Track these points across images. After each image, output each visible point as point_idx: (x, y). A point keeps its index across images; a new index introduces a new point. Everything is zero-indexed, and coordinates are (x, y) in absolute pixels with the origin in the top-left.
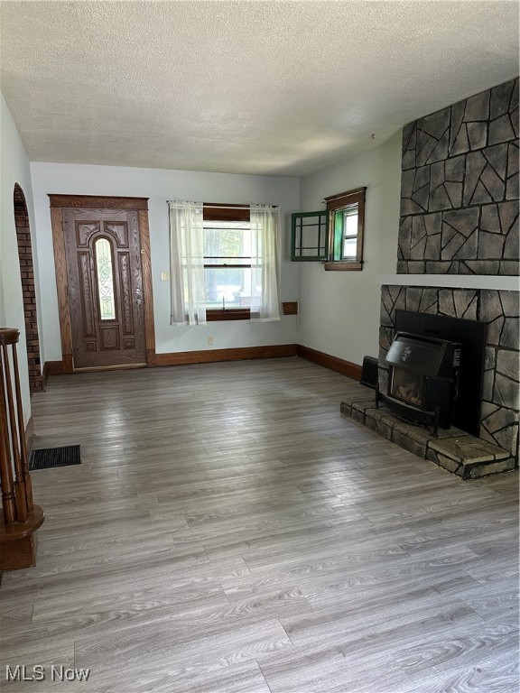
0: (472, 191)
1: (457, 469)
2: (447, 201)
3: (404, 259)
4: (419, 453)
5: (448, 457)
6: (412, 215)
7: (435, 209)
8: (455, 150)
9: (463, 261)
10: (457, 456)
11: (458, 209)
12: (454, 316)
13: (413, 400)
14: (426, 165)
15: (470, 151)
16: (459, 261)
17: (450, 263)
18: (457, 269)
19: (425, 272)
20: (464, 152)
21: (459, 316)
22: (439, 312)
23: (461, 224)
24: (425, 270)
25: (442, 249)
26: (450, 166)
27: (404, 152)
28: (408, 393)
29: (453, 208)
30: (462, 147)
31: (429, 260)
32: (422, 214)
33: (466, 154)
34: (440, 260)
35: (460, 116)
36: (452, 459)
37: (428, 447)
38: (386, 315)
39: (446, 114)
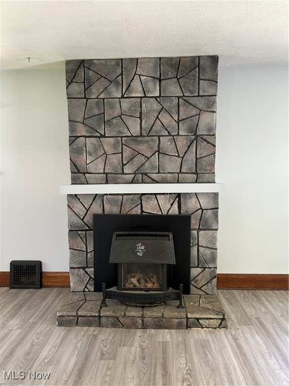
0: (151, 125)
1: (221, 323)
2: (126, 130)
3: (79, 172)
4: (179, 326)
5: (210, 319)
6: (86, 137)
7: (113, 134)
8: (130, 92)
9: (146, 174)
10: (218, 314)
11: (137, 137)
12: (160, 213)
13: (149, 285)
14: (97, 98)
15: (145, 97)
16: (142, 174)
17: (134, 175)
18: (141, 179)
19: (107, 183)
20: (140, 96)
21: (165, 213)
22: (142, 211)
23: (142, 148)
24: (107, 181)
25: (124, 165)
26: (126, 104)
27: (69, 83)
28: (139, 281)
29: (132, 136)
30: (136, 92)
31: (109, 173)
32: (99, 137)
33: (141, 98)
34: (123, 173)
35: (133, 68)
36: (215, 319)
37: (187, 318)
38: (77, 220)
39: (117, 64)
